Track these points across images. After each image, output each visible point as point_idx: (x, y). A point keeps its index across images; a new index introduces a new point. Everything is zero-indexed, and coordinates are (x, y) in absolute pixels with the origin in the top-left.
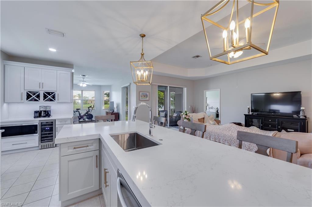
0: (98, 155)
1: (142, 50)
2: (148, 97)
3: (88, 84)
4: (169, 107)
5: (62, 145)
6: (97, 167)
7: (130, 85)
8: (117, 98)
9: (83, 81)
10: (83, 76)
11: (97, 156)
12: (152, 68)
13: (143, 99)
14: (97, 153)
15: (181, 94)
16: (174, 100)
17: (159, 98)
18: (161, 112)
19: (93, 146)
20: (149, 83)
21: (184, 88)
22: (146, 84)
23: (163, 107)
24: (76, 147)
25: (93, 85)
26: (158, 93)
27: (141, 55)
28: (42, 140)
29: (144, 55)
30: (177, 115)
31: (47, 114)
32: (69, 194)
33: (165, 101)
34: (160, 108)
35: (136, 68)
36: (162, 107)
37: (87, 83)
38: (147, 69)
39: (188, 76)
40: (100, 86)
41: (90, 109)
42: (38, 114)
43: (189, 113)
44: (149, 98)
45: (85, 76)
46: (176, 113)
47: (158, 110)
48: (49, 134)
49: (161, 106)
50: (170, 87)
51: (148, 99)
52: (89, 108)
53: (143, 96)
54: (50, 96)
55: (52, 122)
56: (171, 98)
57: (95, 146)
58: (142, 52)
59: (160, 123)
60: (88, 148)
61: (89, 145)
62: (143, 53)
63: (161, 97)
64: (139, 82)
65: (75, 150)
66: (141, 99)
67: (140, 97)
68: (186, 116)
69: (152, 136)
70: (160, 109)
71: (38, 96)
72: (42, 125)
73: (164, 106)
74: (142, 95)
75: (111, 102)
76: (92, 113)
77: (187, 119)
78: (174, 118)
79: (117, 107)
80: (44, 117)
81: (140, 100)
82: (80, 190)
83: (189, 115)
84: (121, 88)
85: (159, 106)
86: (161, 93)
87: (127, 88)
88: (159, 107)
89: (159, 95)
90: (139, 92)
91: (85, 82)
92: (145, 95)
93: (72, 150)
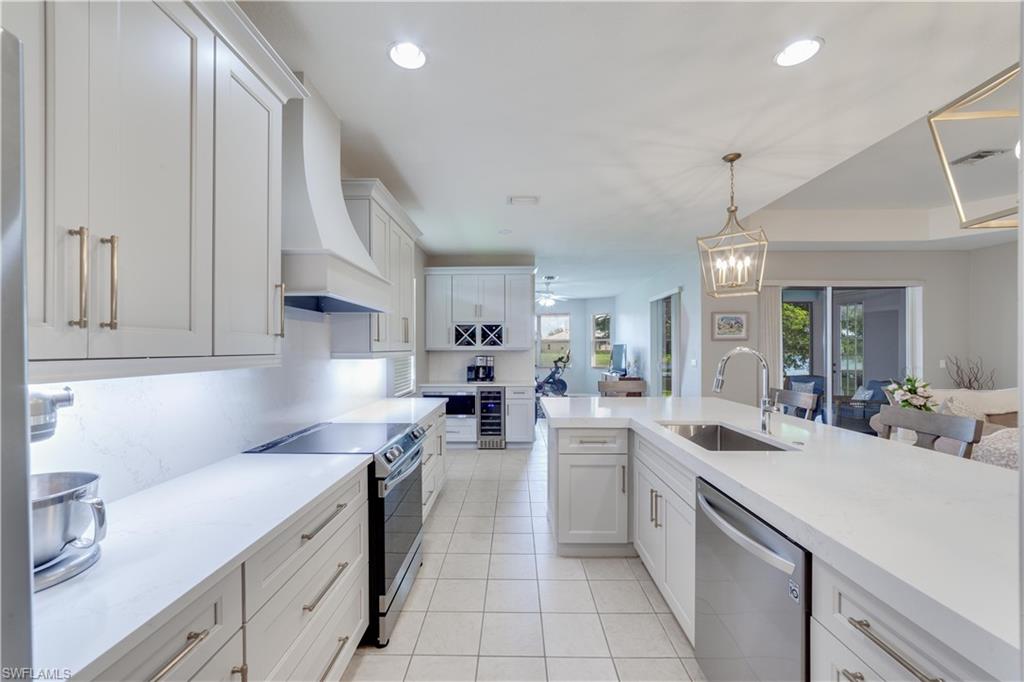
0: (626, 465)
1: (732, 198)
2: (744, 330)
3: (557, 297)
4: (834, 365)
5: (560, 431)
6: (624, 491)
7: (680, 293)
8: (634, 334)
9: (547, 292)
10: (549, 278)
11: (624, 467)
12: (764, 245)
13: (725, 336)
14: (624, 460)
15: (896, 312)
16: (860, 333)
17: (786, 329)
18: (795, 381)
19: (615, 443)
20: (756, 290)
21: (909, 291)
22: (745, 294)
23: (804, 362)
24: (585, 440)
25: (571, 301)
26: (784, 310)
27: (727, 214)
28: (482, 431)
29: (737, 213)
30: (873, 396)
31: (489, 373)
32: (571, 532)
33: (812, 342)
34: (792, 368)
35: (710, 251)
36: (799, 363)
37: (558, 294)
38: (747, 251)
39: (931, 239)
40: (584, 301)
41: (560, 364)
42: (474, 373)
43: (924, 387)
44: (748, 331)
45: (552, 278)
46: (869, 389)
47: (782, 374)
48: (494, 418)
49: (794, 361)
50: (834, 289)
51: (743, 334)
52: (555, 362)
53: (726, 323)
54: (492, 334)
55: (499, 393)
56: (844, 327)
57: (618, 445)
58: (732, 205)
59: (792, 409)
60: (605, 445)
61: (607, 439)
62: (733, 208)
63: (794, 327)
64: (722, 289)
65: (581, 445)
66: (717, 336)
67: (717, 329)
68: (908, 396)
69: (770, 433)
70: (792, 372)
71: (473, 335)
72: (482, 398)
73: (808, 360)
74: (722, 323)
75: (615, 346)
76: (563, 376)
77: (919, 408)
78: (857, 405)
79: (636, 362)
80: (483, 379)
81: (713, 339)
82: (590, 532)
83: (926, 395)
84: (649, 305)
85: (785, 361)
86: (793, 311)
87: (667, 300)
88: (788, 362)
89: (786, 318)
90: (713, 314)
91: (552, 293)
92: (733, 322)
93: (576, 446)
